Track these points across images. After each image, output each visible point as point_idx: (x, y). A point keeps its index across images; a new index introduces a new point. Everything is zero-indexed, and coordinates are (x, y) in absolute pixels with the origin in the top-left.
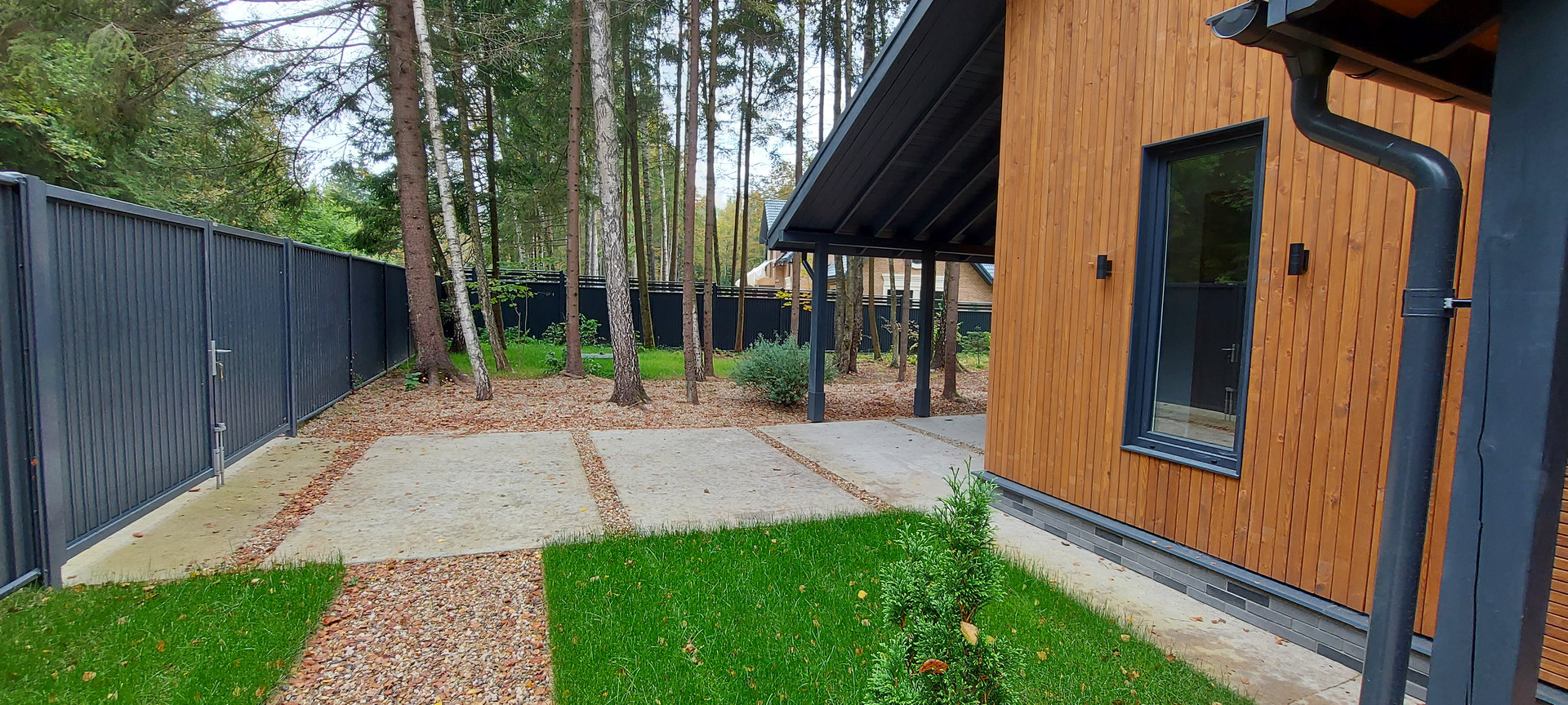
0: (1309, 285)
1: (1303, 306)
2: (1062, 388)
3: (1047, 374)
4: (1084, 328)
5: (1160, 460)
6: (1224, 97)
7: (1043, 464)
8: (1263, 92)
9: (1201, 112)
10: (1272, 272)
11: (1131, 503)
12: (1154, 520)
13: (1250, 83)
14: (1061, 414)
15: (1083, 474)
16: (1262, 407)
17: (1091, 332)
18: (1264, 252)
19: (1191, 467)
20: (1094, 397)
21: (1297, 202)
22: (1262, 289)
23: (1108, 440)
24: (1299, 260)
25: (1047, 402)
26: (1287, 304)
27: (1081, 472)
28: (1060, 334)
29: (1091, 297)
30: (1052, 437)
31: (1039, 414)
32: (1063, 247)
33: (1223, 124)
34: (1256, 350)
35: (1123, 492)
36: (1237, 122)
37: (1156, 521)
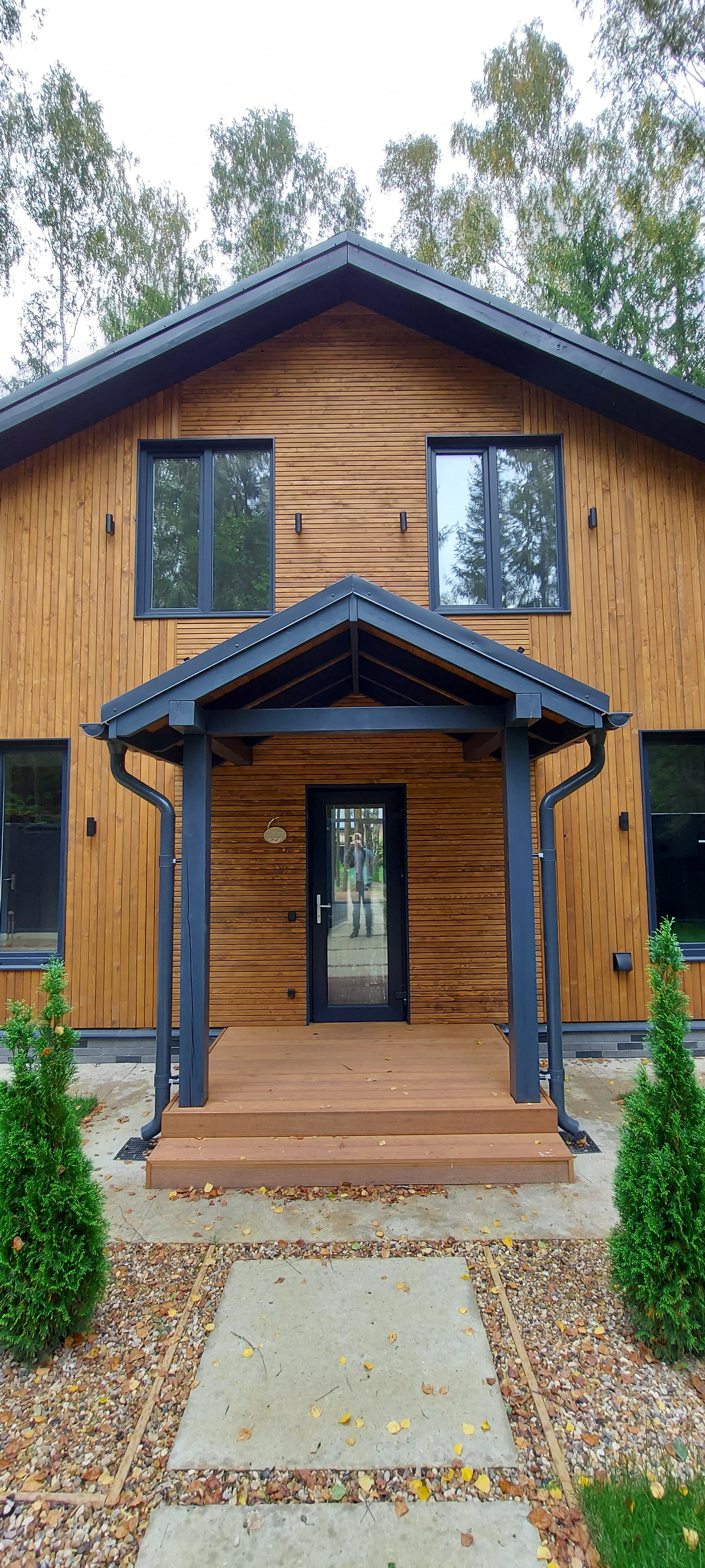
0: (97, 842)
1: (95, 855)
6: (43, 719)
8: (67, 722)
9: (28, 725)
13: (59, 714)
18: (71, 821)
21: (88, 792)
22: (71, 845)
24: (92, 827)
26: (86, 853)
33: (43, 736)
34: (69, 883)
36: (52, 737)
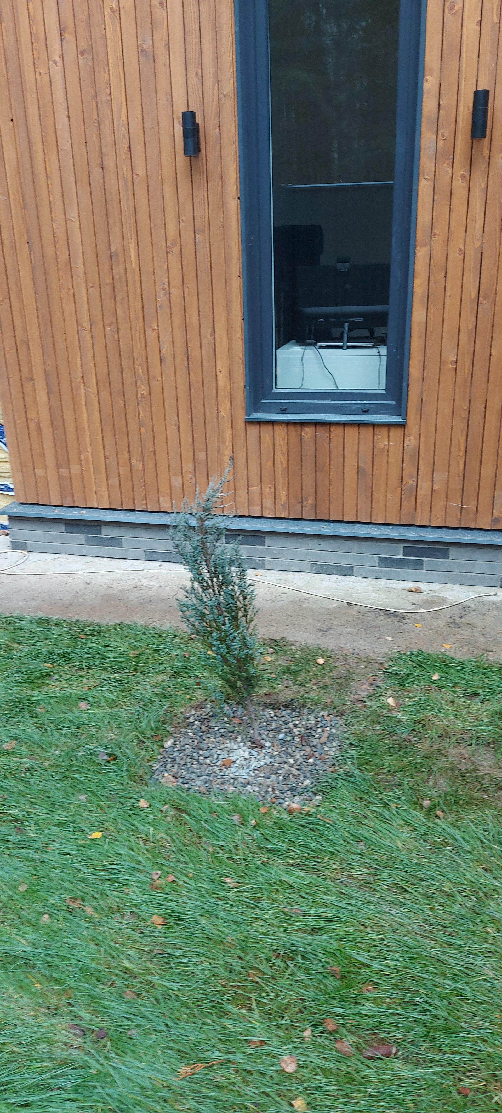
2: (139, 347)
3: (108, 329)
4: (164, 244)
5: (302, 424)
7: (124, 471)
10: (440, 136)
11: (268, 490)
12: (302, 502)
14: (143, 390)
15: (191, 469)
16: (430, 327)
17: (176, 250)
19: (344, 424)
20: (195, 353)
23: (224, 412)
25: (115, 374)
27: (188, 467)
28: (121, 259)
29: (169, 191)
30: (133, 426)
31: (105, 394)
32: (103, 97)
35: (254, 478)
37: (304, 504)
